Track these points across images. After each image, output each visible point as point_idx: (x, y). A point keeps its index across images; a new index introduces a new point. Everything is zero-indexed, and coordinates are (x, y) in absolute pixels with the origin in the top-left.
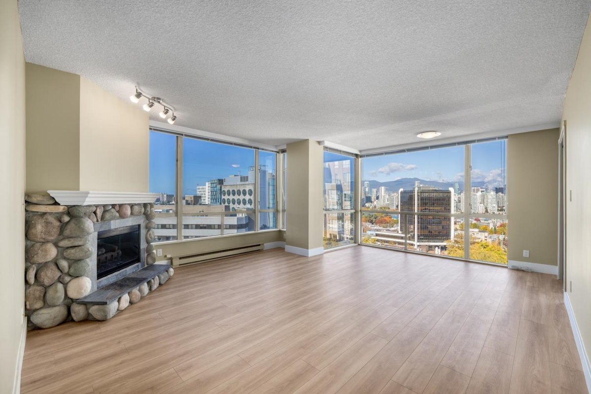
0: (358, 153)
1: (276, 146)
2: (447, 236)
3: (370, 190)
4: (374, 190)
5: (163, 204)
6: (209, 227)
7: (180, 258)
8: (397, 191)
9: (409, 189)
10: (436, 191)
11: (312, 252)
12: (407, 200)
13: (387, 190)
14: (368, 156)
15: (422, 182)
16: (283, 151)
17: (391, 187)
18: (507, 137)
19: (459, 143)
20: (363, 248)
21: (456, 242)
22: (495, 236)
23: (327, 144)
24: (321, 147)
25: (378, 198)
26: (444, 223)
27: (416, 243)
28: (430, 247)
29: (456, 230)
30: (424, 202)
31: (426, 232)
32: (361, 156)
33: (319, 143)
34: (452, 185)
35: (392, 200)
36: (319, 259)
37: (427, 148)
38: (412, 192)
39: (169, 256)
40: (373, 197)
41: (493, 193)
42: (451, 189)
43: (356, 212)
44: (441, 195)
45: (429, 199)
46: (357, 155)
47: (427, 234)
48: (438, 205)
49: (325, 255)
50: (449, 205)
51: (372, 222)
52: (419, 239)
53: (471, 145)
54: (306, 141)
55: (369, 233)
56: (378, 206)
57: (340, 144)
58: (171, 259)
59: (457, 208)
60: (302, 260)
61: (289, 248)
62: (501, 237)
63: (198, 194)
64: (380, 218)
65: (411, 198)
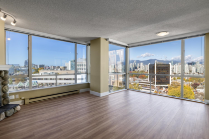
0: (127, 45)
1: (86, 42)
2: (168, 83)
3: (137, 64)
4: (138, 64)
5: (51, 70)
6: (70, 79)
7: (30, 99)
8: (147, 64)
9: (153, 63)
10: (164, 64)
11: (102, 95)
12: (152, 68)
13: (143, 64)
14: (132, 47)
15: (158, 61)
16: (90, 45)
17: (145, 63)
18: (205, 34)
19: (179, 39)
20: (130, 91)
21: (172, 85)
22: (188, 82)
23: (110, 40)
24: (108, 41)
25: (140, 67)
26: (167, 77)
27: (155, 85)
28: (161, 87)
29: (172, 80)
30: (159, 68)
31: (159, 81)
32: (129, 47)
33: (106, 39)
34: (170, 62)
35: (146, 68)
36: (106, 98)
37: (161, 42)
38: (154, 65)
39: (23, 98)
40: (138, 67)
41: (187, 65)
42: (170, 64)
43: (126, 74)
44: (166, 66)
45: (161, 67)
46: (127, 47)
47: (160, 82)
48: (165, 70)
49: (109, 96)
50: (169, 70)
51: (137, 77)
52: (157, 84)
53: (185, 40)
54: (99, 38)
55: (136, 81)
56: (140, 71)
57: (117, 40)
58: (24, 100)
59: (173, 71)
60: (97, 99)
61: (92, 92)
62: (190, 83)
63: (66, 66)
64: (141, 75)
65: (154, 67)
